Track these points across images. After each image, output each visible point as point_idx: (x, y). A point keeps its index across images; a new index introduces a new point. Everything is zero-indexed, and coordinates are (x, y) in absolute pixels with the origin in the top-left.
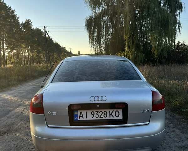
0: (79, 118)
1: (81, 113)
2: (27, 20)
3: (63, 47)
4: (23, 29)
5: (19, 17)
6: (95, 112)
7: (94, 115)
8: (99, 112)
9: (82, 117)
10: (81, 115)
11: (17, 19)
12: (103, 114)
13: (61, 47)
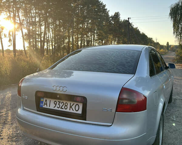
0: (44, 106)
1: (46, 100)
2: (116, 13)
3: (150, 38)
4: (112, 21)
5: (109, 11)
6: (57, 102)
7: (56, 104)
8: (61, 102)
9: (46, 105)
10: (46, 103)
11: (108, 12)
12: (64, 105)
13: (148, 37)
